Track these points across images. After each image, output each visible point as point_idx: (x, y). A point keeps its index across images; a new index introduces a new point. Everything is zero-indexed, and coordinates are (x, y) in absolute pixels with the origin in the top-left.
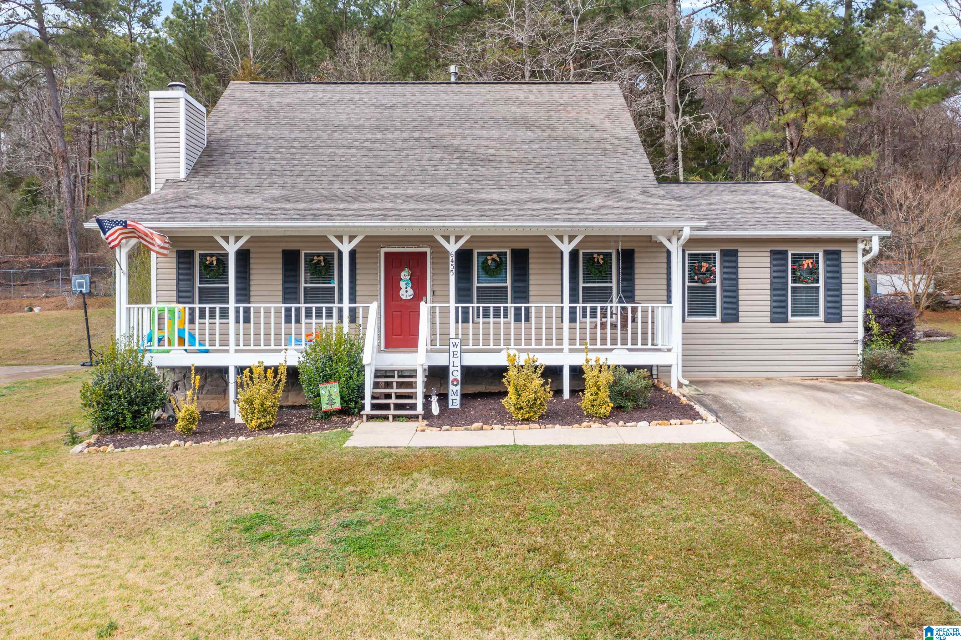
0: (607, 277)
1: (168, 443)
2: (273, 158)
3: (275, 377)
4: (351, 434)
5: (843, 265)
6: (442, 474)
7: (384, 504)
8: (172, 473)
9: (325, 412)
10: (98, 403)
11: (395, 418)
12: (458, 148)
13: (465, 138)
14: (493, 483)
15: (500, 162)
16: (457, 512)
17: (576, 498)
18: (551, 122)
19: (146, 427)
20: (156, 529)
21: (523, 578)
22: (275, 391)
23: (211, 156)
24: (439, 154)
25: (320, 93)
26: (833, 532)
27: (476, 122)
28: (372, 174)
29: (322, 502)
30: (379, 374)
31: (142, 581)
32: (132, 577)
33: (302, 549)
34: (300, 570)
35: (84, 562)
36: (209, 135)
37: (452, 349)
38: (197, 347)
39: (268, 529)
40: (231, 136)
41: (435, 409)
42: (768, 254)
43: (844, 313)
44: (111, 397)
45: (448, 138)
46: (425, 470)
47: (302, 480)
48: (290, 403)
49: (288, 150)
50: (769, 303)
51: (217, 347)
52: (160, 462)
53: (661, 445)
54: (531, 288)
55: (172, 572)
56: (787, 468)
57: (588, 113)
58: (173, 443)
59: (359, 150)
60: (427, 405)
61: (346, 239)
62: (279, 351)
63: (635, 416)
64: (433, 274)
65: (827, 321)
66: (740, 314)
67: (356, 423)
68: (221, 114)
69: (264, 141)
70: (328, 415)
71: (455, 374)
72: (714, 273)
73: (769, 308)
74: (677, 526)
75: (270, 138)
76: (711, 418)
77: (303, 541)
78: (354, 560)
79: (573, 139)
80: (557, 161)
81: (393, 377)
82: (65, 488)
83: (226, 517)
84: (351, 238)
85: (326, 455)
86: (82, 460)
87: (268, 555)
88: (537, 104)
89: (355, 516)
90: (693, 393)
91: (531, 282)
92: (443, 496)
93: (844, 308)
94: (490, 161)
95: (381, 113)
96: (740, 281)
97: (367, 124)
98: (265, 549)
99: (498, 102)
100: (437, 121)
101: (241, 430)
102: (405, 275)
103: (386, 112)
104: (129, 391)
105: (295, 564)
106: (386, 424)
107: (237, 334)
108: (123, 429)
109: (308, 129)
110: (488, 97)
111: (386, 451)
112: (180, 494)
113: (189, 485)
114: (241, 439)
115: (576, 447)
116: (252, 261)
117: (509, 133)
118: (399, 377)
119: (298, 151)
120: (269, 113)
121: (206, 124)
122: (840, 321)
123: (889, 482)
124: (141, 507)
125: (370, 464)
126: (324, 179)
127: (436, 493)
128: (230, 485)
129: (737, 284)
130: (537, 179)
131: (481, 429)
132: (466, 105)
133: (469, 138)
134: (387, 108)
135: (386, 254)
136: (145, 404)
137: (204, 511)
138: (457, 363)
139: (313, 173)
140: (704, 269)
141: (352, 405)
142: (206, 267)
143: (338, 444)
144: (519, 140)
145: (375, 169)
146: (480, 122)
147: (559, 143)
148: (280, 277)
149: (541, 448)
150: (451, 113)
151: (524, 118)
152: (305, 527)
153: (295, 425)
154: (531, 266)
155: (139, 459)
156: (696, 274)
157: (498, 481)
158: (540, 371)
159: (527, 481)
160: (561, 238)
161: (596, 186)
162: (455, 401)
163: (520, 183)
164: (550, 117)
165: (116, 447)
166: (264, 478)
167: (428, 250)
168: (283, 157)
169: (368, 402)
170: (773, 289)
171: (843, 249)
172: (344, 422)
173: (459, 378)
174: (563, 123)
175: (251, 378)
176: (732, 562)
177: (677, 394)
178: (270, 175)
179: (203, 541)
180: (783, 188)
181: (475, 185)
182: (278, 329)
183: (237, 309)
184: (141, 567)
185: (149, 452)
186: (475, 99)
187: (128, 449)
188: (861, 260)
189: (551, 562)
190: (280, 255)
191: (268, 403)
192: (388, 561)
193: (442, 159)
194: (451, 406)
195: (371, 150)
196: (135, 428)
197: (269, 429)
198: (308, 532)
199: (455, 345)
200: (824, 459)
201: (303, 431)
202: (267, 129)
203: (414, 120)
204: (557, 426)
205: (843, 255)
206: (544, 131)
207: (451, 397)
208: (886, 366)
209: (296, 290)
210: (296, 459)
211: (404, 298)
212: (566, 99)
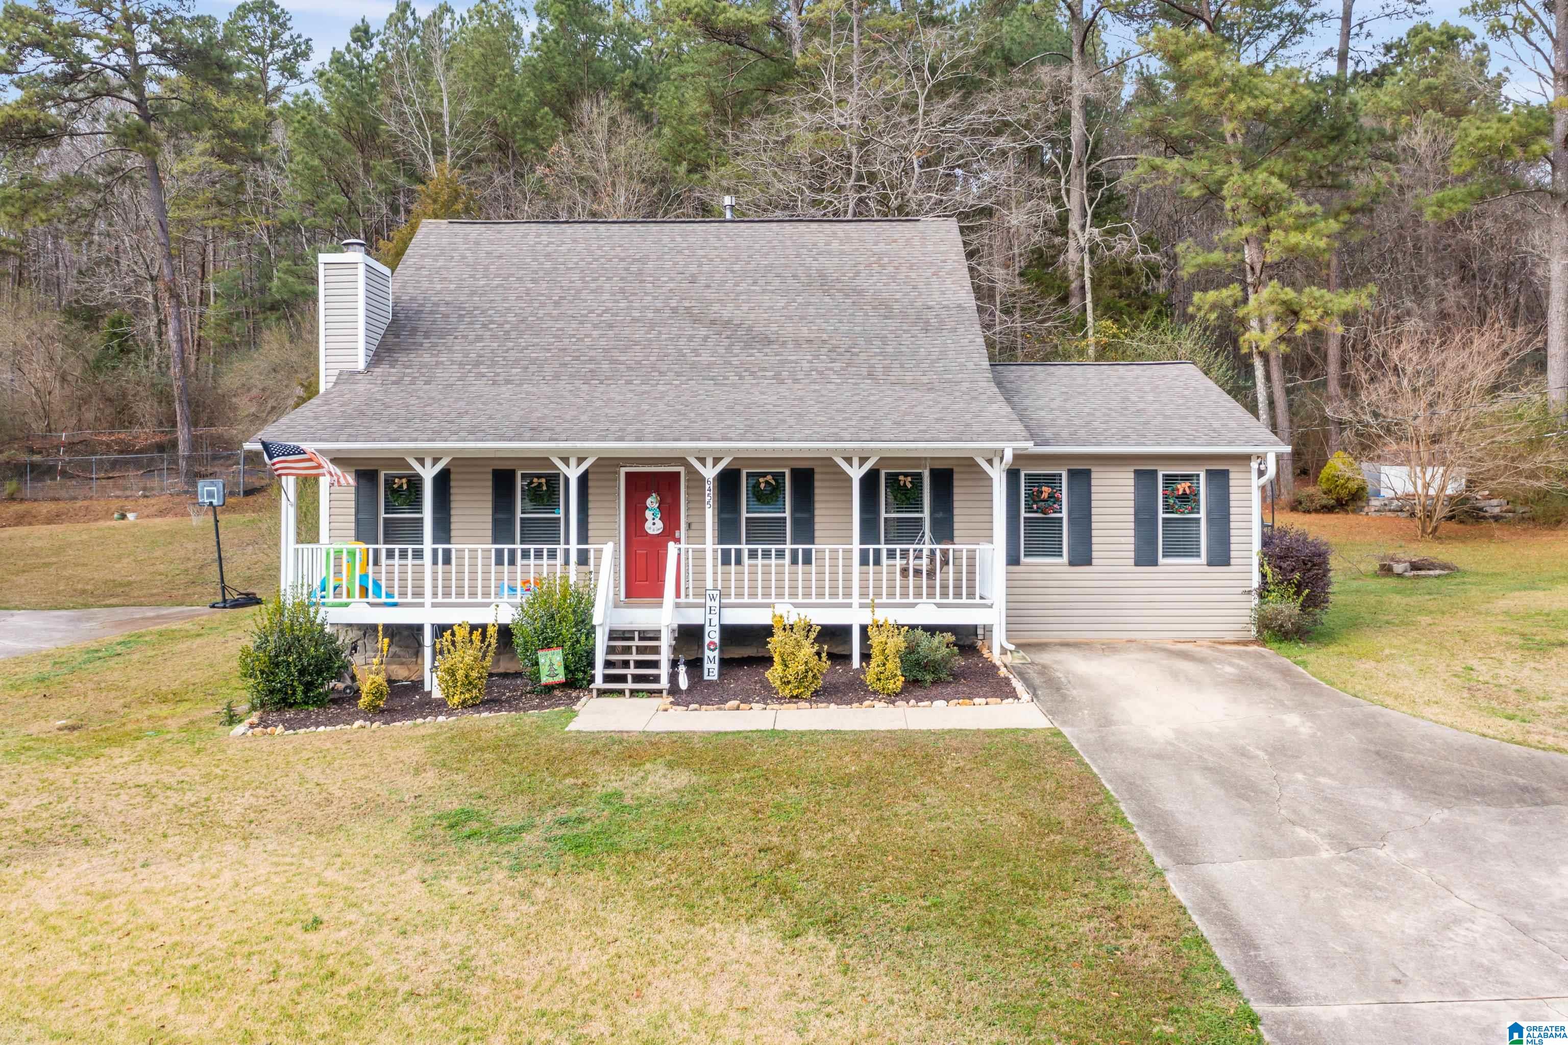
0: (917, 505)
1: (350, 723)
2: (479, 338)
3: (483, 641)
4: (575, 714)
5: (1232, 490)
6: (679, 765)
7: (607, 799)
8: (361, 761)
9: (546, 686)
10: (262, 672)
11: (633, 693)
12: (729, 322)
13: (738, 307)
14: (738, 776)
15: (784, 343)
16: (689, 809)
17: (829, 793)
18: (857, 282)
19: (321, 702)
20: (349, 826)
21: (747, 878)
22: (484, 657)
23: (397, 336)
24: (703, 332)
25: (544, 238)
26: (1104, 834)
27: (755, 283)
28: (613, 362)
29: (538, 796)
30: (614, 635)
31: (341, 879)
32: (330, 875)
33: (513, 848)
34: (510, 869)
35: (275, 859)
36: (395, 304)
37: (709, 603)
38: (384, 599)
39: (475, 825)
40: (422, 305)
41: (683, 682)
42: (1132, 475)
43: (1233, 554)
44: (277, 665)
45: (716, 307)
46: (659, 760)
47: (515, 771)
48: (501, 670)
49: (501, 325)
50: (1132, 540)
51: (409, 599)
52: (345, 747)
53: (950, 731)
54: (817, 519)
55: (373, 870)
56: (1087, 760)
57: (911, 267)
58: (357, 724)
59: (595, 326)
60: (674, 677)
61: (573, 462)
62: (488, 605)
63: (934, 692)
64: (688, 502)
65: (1210, 564)
66: (1094, 554)
67: (584, 700)
68: (411, 271)
69: (470, 313)
70: (549, 689)
71: (712, 635)
72: (1058, 501)
73: (1132, 547)
74: (931, 826)
75: (476, 308)
76: (1025, 696)
77: (515, 839)
78: (570, 859)
79: (884, 308)
80: (861, 341)
81: (633, 639)
82: (236, 778)
83: (428, 813)
84: (580, 460)
85: (543, 741)
86: (247, 745)
87: (476, 853)
88: (842, 253)
89: (574, 812)
90: (1017, 661)
91: (817, 512)
92: (675, 790)
93: (1233, 547)
94: (770, 342)
95: (627, 269)
96: (1094, 511)
97: (607, 286)
98: (473, 847)
99: (788, 252)
100: (703, 280)
101: (439, 707)
102: (652, 502)
103: (634, 268)
104: (300, 658)
105: (505, 863)
106: (621, 700)
107: (435, 579)
108: (291, 706)
109: (528, 294)
110: (775, 243)
111: (615, 736)
112: (372, 786)
113: (382, 776)
114: (441, 719)
115: (846, 733)
116: (452, 484)
117: (800, 299)
118: (641, 639)
119: (515, 328)
120: (475, 269)
121: (392, 287)
122: (1228, 564)
123: (1198, 779)
124: (329, 802)
125: (595, 752)
126: (548, 370)
127: (670, 787)
128: (430, 777)
129: (1090, 515)
130: (831, 369)
131: (738, 708)
132: (744, 256)
133: (745, 307)
134: (635, 260)
135: (627, 474)
136: (319, 673)
137: (402, 805)
138: (715, 622)
139: (533, 361)
140: (1045, 495)
141: (580, 675)
142: (393, 491)
143: (558, 727)
144: (812, 310)
145: (616, 353)
146: (762, 282)
147: (866, 315)
148: (490, 505)
149: (803, 734)
150: (722, 268)
151: (822, 275)
152: (517, 824)
153: (508, 701)
154: (817, 491)
155: (317, 744)
156: (1035, 502)
157: (742, 774)
158: (813, 635)
159: (776, 774)
160: (849, 460)
161: (909, 379)
162: (711, 669)
163: (808, 375)
164: (857, 274)
165: (287, 729)
166: (470, 768)
167: (681, 469)
168: (494, 337)
169: (599, 671)
170: (1138, 521)
171: (1231, 469)
172: (570, 697)
173: (717, 641)
174: (875, 284)
175: (453, 643)
176: (976, 864)
177: (998, 663)
178: (477, 364)
179: (404, 838)
180: (1176, 372)
181: (749, 380)
182: (486, 572)
183: (435, 552)
184: (338, 865)
185: (329, 736)
186: (757, 246)
187: (302, 731)
188: (1256, 483)
189: (781, 862)
190: (490, 477)
191: (474, 674)
192: (606, 860)
193: (706, 338)
194: (706, 678)
195: (611, 326)
196: (306, 703)
197: (475, 706)
198: (521, 829)
199: (713, 598)
200: (1136, 751)
201: (517, 710)
202: (473, 293)
203: (672, 279)
204: (833, 706)
205: (1232, 475)
206: (847, 295)
207: (707, 665)
208: (1281, 626)
209: (511, 521)
210: (508, 745)
211: (650, 532)
212: (882, 246)
